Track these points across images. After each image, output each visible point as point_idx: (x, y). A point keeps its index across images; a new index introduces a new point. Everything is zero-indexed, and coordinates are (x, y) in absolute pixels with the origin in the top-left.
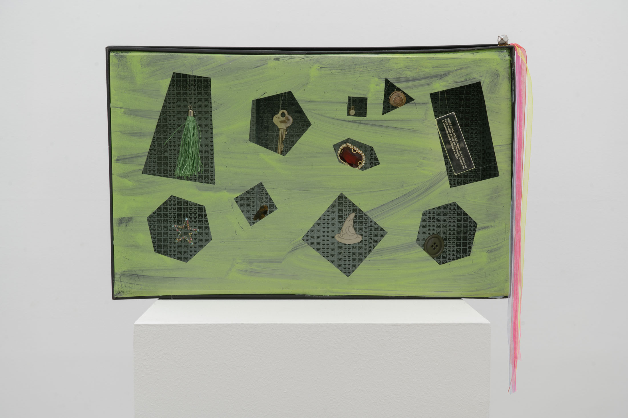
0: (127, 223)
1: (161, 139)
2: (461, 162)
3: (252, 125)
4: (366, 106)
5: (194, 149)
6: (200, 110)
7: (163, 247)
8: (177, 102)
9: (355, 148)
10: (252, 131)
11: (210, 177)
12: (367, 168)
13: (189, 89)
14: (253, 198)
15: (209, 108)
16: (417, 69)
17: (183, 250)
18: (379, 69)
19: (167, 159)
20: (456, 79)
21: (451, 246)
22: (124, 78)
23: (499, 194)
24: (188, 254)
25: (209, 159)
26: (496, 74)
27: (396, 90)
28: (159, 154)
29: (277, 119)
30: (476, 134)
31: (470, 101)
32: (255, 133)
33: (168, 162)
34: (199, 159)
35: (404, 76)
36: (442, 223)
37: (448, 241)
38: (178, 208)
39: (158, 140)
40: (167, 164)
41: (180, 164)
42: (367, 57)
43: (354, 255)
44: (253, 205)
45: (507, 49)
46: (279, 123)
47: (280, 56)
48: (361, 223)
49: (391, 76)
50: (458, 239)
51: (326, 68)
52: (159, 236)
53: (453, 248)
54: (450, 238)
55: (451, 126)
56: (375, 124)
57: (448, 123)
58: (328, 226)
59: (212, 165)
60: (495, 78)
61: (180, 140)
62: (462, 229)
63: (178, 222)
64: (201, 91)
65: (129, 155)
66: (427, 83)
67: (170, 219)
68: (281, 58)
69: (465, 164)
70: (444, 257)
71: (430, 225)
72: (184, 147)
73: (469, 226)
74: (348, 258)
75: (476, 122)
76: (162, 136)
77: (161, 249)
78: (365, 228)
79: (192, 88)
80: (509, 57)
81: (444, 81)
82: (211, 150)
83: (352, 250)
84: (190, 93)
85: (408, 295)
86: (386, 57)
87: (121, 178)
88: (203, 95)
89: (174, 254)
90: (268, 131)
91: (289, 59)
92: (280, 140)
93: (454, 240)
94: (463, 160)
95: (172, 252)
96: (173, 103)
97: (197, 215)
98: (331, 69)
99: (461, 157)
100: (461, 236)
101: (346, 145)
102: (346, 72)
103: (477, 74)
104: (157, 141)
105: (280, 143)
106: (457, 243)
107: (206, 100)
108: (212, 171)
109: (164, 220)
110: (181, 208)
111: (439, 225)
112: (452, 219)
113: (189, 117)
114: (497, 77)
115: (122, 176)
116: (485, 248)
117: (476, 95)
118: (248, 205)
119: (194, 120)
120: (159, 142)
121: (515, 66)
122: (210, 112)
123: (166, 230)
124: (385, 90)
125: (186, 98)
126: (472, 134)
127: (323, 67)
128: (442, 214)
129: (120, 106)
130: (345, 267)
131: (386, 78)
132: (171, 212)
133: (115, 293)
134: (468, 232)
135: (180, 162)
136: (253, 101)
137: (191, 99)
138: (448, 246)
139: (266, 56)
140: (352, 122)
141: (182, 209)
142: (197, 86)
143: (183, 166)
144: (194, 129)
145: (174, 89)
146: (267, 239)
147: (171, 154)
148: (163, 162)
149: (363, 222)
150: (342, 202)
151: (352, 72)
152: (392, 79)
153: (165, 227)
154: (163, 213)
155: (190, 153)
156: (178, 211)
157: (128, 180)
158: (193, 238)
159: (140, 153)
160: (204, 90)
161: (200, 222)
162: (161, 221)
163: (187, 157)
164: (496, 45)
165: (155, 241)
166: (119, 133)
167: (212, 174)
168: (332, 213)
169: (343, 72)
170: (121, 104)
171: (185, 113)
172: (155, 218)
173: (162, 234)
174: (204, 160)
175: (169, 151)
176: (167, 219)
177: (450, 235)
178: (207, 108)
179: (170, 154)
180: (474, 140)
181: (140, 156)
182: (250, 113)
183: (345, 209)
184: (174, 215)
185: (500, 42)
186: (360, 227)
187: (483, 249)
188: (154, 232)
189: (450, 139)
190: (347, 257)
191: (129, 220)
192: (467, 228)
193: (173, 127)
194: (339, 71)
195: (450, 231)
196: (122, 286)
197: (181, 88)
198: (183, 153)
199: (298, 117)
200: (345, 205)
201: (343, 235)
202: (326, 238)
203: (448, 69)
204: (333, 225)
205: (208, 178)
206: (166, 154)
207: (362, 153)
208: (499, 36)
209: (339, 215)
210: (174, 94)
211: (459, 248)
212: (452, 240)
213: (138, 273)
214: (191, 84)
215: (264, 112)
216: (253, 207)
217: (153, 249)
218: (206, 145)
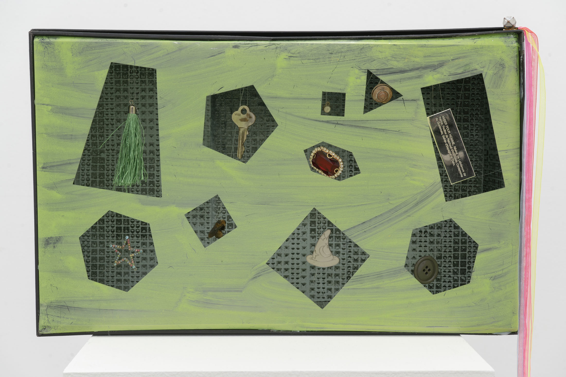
0: (54, 243)
1: (97, 137)
2: (459, 169)
3: (206, 120)
4: (344, 102)
5: (136, 153)
6: (143, 101)
7: (99, 267)
8: (115, 93)
9: (331, 152)
10: (206, 127)
11: (156, 182)
12: (345, 177)
13: (131, 77)
14: (207, 207)
15: (155, 99)
16: (405, 58)
17: (123, 271)
18: (360, 59)
19: (104, 161)
20: (453, 71)
21: (447, 265)
22: (51, 70)
23: (505, 209)
24: (129, 276)
25: (154, 161)
26: (501, 64)
27: (380, 83)
28: (94, 156)
29: (236, 116)
30: (477, 131)
31: (469, 91)
32: (210, 130)
33: (105, 164)
34: (142, 166)
35: (389, 67)
36: (436, 238)
37: (443, 260)
38: (117, 220)
39: (93, 138)
40: (104, 167)
41: (119, 171)
42: (345, 44)
43: (329, 277)
44: (208, 216)
45: (515, 33)
46: (239, 121)
47: (240, 43)
48: (338, 238)
49: (374, 67)
50: (456, 257)
51: (296, 57)
52: (93, 254)
53: (449, 268)
54: (445, 256)
55: (446, 125)
56: (354, 125)
57: (443, 122)
58: (298, 242)
59: (158, 168)
60: (500, 69)
61: (120, 138)
62: (460, 245)
63: (117, 237)
64: (145, 79)
65: (57, 162)
66: (417, 75)
67: (107, 233)
68: (241, 46)
69: (464, 171)
70: (438, 279)
71: (422, 240)
72: (124, 151)
73: (469, 242)
74: (323, 280)
75: (476, 117)
76: (98, 133)
77: (97, 269)
78: (343, 244)
79: (134, 76)
80: (517, 43)
81: (438, 73)
82: (156, 150)
83: (327, 271)
84: (132, 82)
85: (395, 330)
86: (368, 44)
87: (48, 189)
88: (147, 84)
89: (112, 275)
90: (225, 127)
91: (251, 46)
92: (241, 141)
93: (450, 258)
94: (461, 166)
95: (110, 273)
96: (111, 93)
97: (140, 228)
98: (302, 58)
99: (459, 163)
100: (458, 254)
101: (320, 149)
102: (319, 62)
103: (478, 64)
104: (91, 139)
105: (240, 146)
106: (453, 262)
107: (151, 90)
108: (158, 176)
109: (100, 235)
110: (121, 220)
111: (432, 240)
112: (448, 233)
113: (130, 114)
114: (502, 68)
115: (48, 187)
116: (487, 274)
117: (477, 84)
118: (202, 217)
119: (136, 118)
120: (95, 140)
121: (524, 55)
122: (155, 105)
123: (103, 247)
124: (366, 84)
125: (127, 87)
126: (471, 131)
127: (292, 57)
128: (436, 228)
129: (47, 103)
130: (318, 291)
131: (368, 70)
132: (108, 226)
133: (40, 329)
134: (467, 248)
135: (120, 168)
136: (207, 97)
137: (133, 88)
138: (443, 265)
139: (223, 43)
140: (328, 122)
141: (121, 222)
142: (141, 73)
143: (123, 173)
144: (136, 129)
145: (112, 77)
146: (224, 264)
147: (109, 155)
148: (98, 164)
149: (340, 237)
150: (315, 213)
151: (327, 62)
152: (375, 71)
153: (101, 243)
154: (99, 227)
155: (132, 159)
156: (116, 223)
157: (57, 192)
158: (135, 261)
159: (71, 160)
160: (148, 78)
161: (144, 237)
162: (97, 236)
163: (128, 163)
164: (501, 29)
165: (89, 260)
166: (46, 135)
167: (158, 180)
168: (303, 226)
169: (316, 62)
170: (47, 101)
171: (126, 106)
172: (89, 233)
173: (98, 251)
174: (148, 162)
175: (106, 151)
176: (103, 233)
177: (445, 253)
178: (152, 100)
179: (107, 155)
180: (474, 138)
181: (70, 164)
182: (204, 111)
183: (319, 221)
184: (112, 229)
185: (506, 26)
186: (337, 242)
187: (486, 276)
188: (88, 249)
189: (445, 141)
190: (321, 280)
191: (57, 241)
192: (466, 244)
193: (111, 122)
194: (312, 61)
195: (446, 248)
196: (48, 320)
197: (120, 75)
198: (123, 157)
199: (262, 111)
200: (319, 217)
201: (316, 256)
202: (295, 256)
203: (443, 58)
204: (304, 240)
205: (153, 185)
206: (103, 155)
207: (338, 159)
208: (504, 18)
209: (311, 229)
210: (112, 83)
211: (456, 268)
212: (447, 258)
213: (69, 304)
214: (133, 71)
215: (221, 105)
216: (207, 219)
217: (86, 275)
218: (151, 144)
